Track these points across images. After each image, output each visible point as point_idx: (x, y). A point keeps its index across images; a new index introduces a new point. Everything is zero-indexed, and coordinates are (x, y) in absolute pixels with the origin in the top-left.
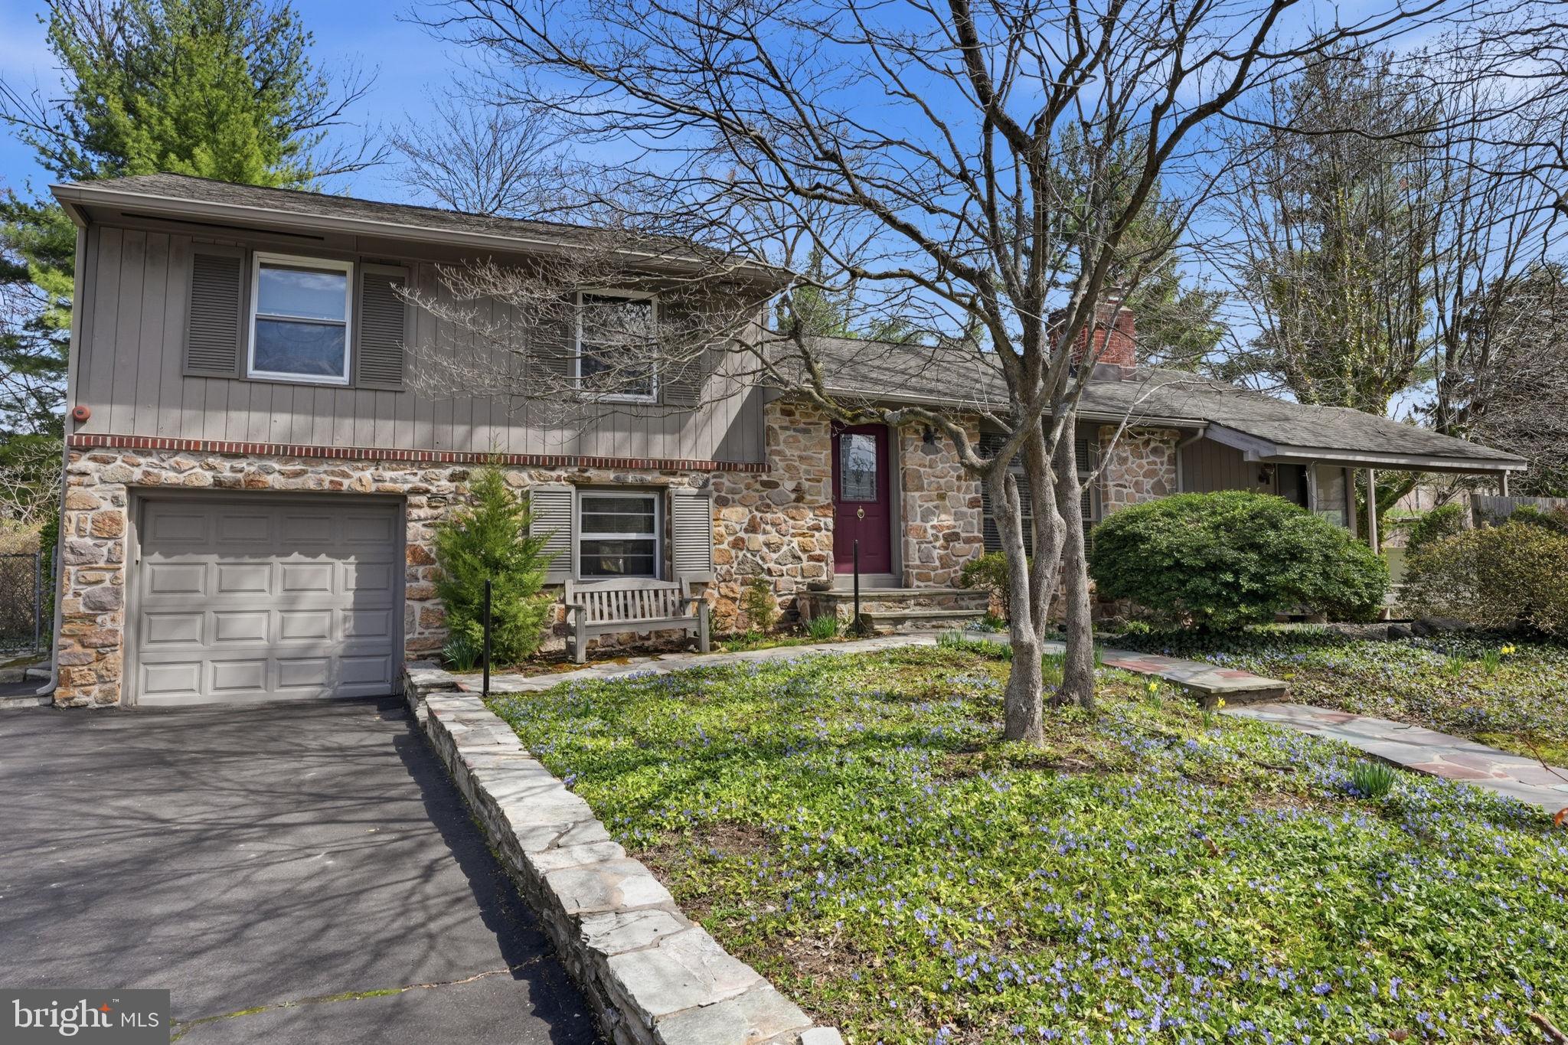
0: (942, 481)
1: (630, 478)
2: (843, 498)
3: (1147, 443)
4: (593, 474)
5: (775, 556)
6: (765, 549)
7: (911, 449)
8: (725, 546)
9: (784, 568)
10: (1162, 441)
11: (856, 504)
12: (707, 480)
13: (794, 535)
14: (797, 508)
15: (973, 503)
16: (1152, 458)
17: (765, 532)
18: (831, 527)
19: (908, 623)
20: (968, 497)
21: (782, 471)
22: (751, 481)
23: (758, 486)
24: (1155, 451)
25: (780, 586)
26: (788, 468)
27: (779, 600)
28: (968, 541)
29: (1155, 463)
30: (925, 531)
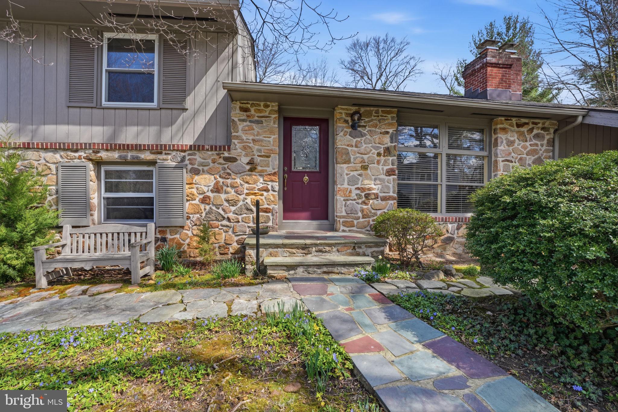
0: (365, 157)
1: (130, 155)
2: (293, 169)
3: (531, 130)
4: (104, 155)
5: (233, 208)
6: (226, 204)
7: (342, 134)
8: (197, 202)
9: (240, 217)
10: (543, 129)
11: (303, 173)
12: (184, 157)
13: (247, 194)
14: (250, 175)
15: (390, 173)
16: (534, 141)
17: (227, 193)
18: (277, 188)
19: (300, 270)
20: (385, 168)
21: (239, 150)
22: (216, 157)
23: (221, 161)
24: (537, 136)
25: (238, 229)
26: (244, 148)
27: (236, 238)
28: (384, 199)
29: (537, 145)
30: (350, 192)
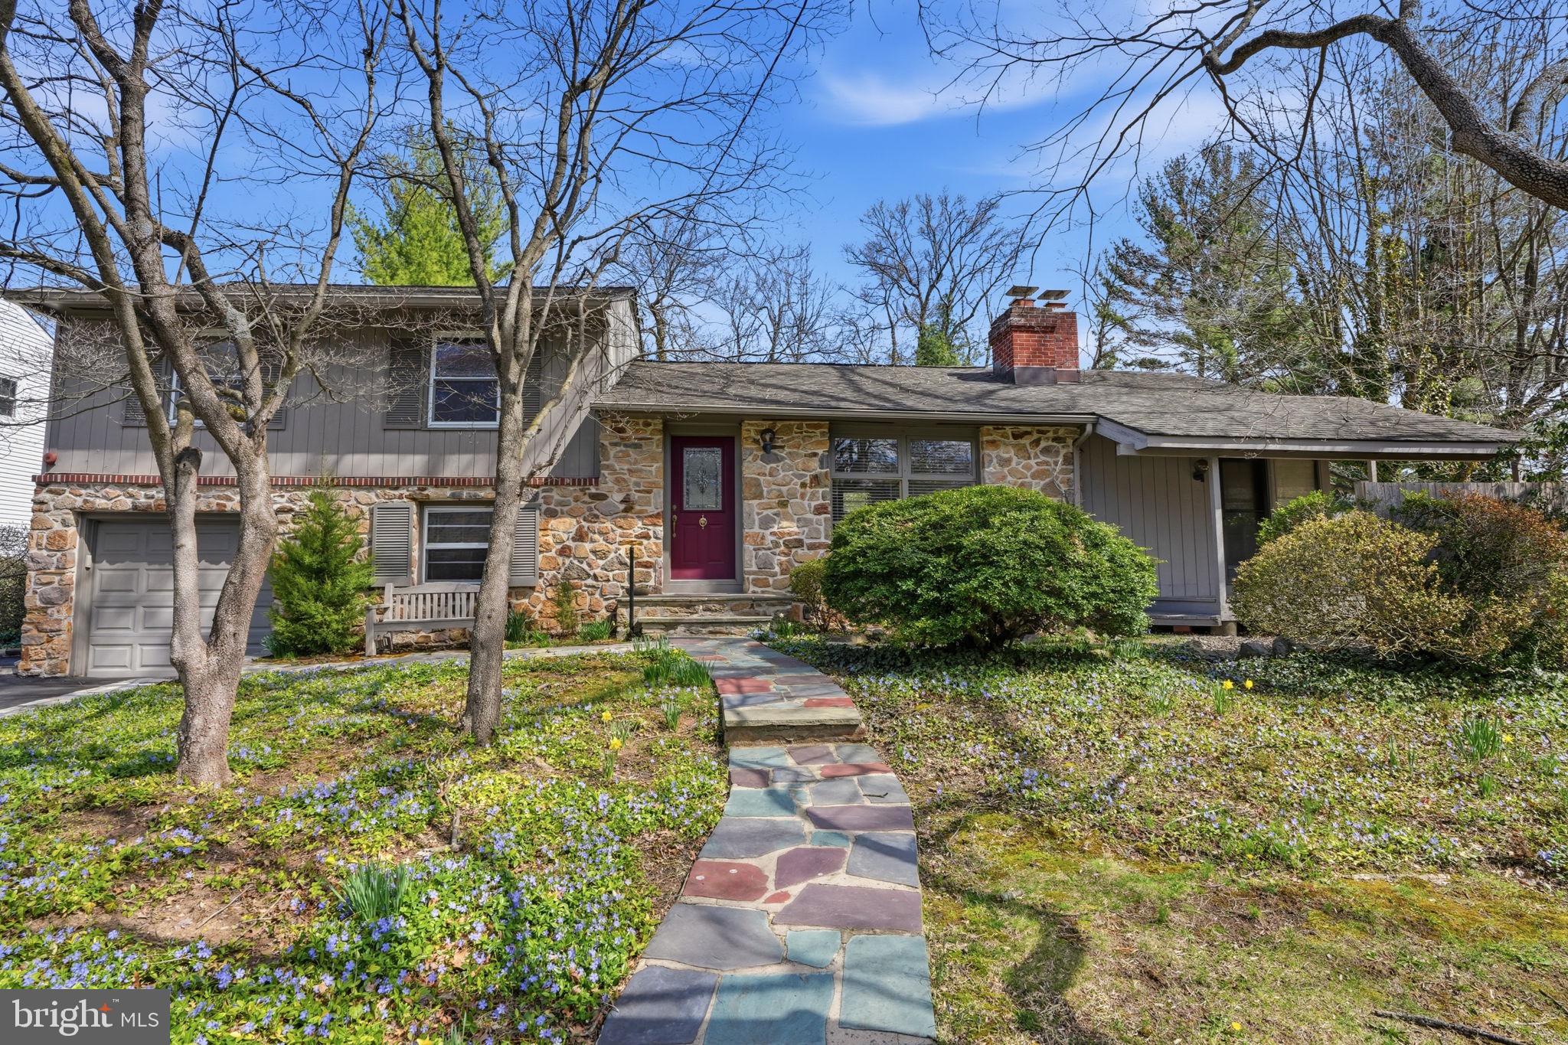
0: (784, 489)
1: (465, 494)
2: (686, 507)
3: (1037, 442)
4: (432, 492)
5: (601, 562)
6: (592, 556)
7: (750, 458)
8: (553, 554)
9: (611, 574)
10: (1056, 439)
11: (698, 514)
12: (537, 494)
13: (621, 543)
14: (624, 517)
15: (820, 510)
16: (1043, 458)
17: (592, 541)
18: (661, 534)
19: (681, 629)
20: (813, 504)
21: (610, 484)
22: (580, 494)
23: (587, 499)
24: (1046, 451)
25: (607, 590)
26: (617, 481)
27: (605, 603)
28: (811, 547)
29: (1047, 463)
30: (763, 538)
